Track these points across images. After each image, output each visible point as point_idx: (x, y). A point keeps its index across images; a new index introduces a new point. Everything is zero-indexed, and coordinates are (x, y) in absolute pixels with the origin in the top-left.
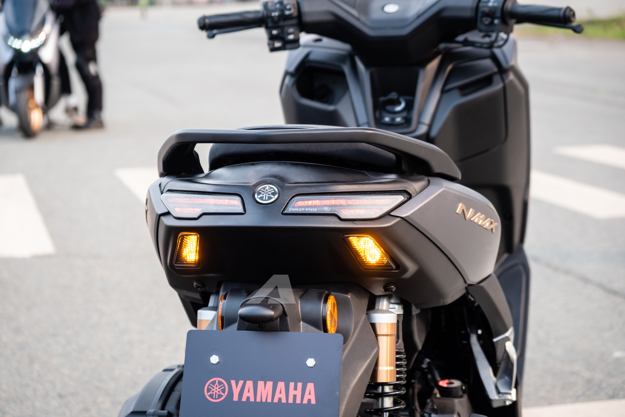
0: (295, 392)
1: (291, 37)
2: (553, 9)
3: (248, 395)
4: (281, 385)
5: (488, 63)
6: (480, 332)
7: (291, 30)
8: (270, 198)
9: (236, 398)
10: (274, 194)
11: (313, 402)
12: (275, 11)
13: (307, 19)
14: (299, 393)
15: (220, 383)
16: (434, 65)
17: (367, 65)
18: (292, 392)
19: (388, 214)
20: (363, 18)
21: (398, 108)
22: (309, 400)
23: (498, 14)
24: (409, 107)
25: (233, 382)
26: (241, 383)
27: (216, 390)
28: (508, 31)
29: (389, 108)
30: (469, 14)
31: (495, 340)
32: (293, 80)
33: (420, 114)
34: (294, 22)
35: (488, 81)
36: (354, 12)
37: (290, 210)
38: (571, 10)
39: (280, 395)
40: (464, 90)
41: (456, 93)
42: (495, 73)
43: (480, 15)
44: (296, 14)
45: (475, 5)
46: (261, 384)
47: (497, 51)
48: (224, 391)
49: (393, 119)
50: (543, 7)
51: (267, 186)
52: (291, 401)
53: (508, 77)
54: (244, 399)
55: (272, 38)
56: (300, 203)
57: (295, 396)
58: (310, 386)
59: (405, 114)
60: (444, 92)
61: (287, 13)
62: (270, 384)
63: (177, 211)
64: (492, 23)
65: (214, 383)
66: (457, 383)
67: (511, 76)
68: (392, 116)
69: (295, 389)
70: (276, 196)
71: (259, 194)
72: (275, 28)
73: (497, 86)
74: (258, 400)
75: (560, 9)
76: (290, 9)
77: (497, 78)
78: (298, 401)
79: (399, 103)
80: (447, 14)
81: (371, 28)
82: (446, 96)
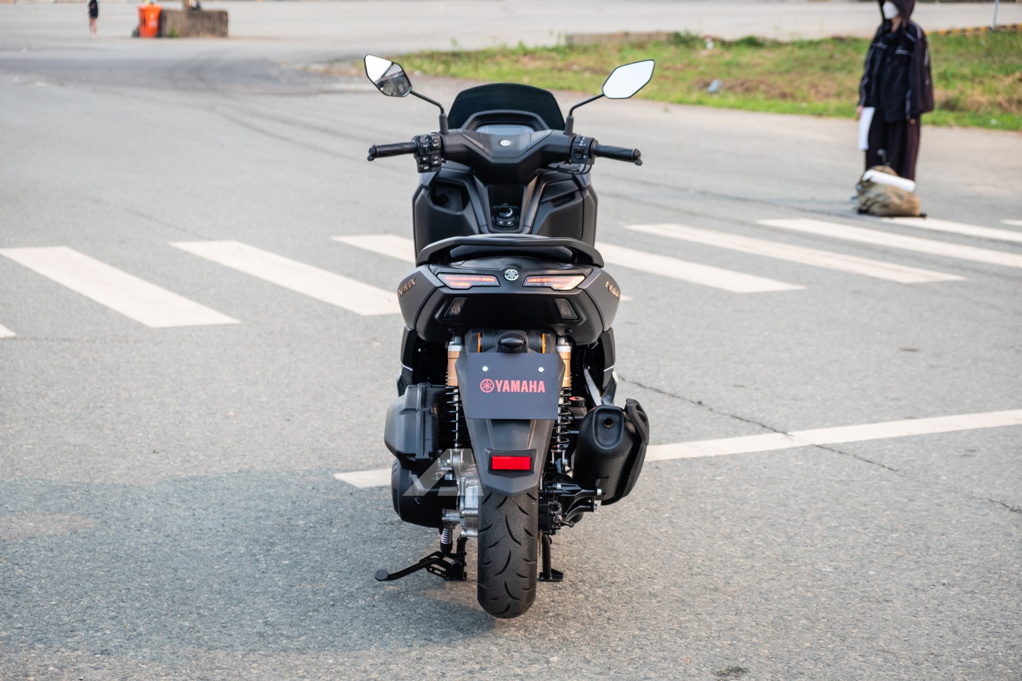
0: (533, 386)
1: (436, 162)
2: (625, 150)
3: (506, 388)
4: (525, 382)
5: (571, 183)
6: (589, 368)
7: (436, 157)
8: (514, 277)
9: (499, 390)
10: (516, 275)
11: (544, 391)
12: (425, 144)
13: (448, 150)
14: (535, 386)
15: (489, 382)
16: (533, 183)
17: (485, 183)
18: (531, 386)
19: (576, 287)
20: (487, 150)
21: (509, 215)
22: (541, 391)
23: (587, 152)
24: (517, 213)
25: (497, 381)
26: (501, 381)
27: (487, 386)
28: (592, 163)
29: (501, 214)
30: (566, 151)
31: (605, 371)
32: (428, 192)
33: (525, 219)
34: (438, 151)
35: (572, 196)
36: (481, 146)
37: (526, 284)
38: (638, 152)
39: (525, 388)
40: (556, 202)
41: (550, 204)
42: (576, 191)
43: (573, 152)
44: (440, 147)
45: (570, 144)
46: (513, 382)
47: (578, 177)
48: (492, 386)
49: (506, 223)
50: (618, 148)
51: (512, 270)
52: (531, 391)
53: (586, 193)
54: (504, 391)
55: (421, 163)
56: (530, 280)
57: (533, 389)
58: (541, 383)
59: (513, 219)
60: (540, 203)
61: (435, 145)
62: (518, 382)
63: (452, 284)
64: (582, 158)
65: (485, 382)
66: (581, 399)
67: (588, 193)
68: (504, 220)
69: (533, 384)
70: (518, 276)
71: (507, 275)
72: (425, 156)
73: (578, 200)
74: (512, 391)
75: (631, 151)
76: (436, 143)
77: (578, 194)
78: (535, 391)
79: (509, 212)
80: (548, 149)
81: (493, 157)
82: (542, 206)
